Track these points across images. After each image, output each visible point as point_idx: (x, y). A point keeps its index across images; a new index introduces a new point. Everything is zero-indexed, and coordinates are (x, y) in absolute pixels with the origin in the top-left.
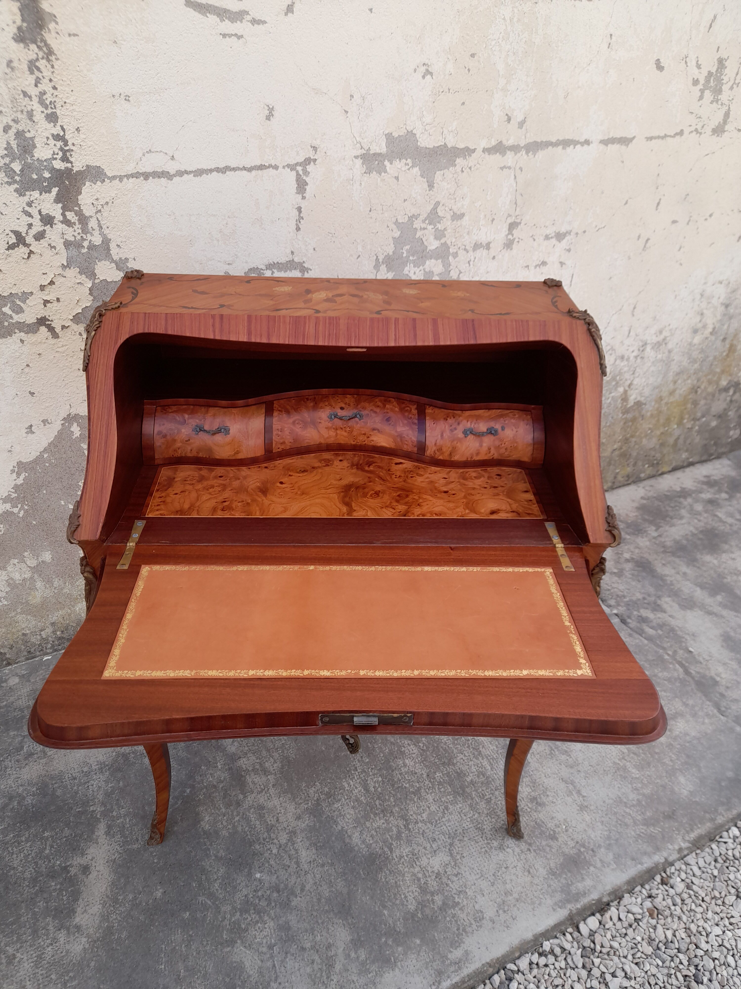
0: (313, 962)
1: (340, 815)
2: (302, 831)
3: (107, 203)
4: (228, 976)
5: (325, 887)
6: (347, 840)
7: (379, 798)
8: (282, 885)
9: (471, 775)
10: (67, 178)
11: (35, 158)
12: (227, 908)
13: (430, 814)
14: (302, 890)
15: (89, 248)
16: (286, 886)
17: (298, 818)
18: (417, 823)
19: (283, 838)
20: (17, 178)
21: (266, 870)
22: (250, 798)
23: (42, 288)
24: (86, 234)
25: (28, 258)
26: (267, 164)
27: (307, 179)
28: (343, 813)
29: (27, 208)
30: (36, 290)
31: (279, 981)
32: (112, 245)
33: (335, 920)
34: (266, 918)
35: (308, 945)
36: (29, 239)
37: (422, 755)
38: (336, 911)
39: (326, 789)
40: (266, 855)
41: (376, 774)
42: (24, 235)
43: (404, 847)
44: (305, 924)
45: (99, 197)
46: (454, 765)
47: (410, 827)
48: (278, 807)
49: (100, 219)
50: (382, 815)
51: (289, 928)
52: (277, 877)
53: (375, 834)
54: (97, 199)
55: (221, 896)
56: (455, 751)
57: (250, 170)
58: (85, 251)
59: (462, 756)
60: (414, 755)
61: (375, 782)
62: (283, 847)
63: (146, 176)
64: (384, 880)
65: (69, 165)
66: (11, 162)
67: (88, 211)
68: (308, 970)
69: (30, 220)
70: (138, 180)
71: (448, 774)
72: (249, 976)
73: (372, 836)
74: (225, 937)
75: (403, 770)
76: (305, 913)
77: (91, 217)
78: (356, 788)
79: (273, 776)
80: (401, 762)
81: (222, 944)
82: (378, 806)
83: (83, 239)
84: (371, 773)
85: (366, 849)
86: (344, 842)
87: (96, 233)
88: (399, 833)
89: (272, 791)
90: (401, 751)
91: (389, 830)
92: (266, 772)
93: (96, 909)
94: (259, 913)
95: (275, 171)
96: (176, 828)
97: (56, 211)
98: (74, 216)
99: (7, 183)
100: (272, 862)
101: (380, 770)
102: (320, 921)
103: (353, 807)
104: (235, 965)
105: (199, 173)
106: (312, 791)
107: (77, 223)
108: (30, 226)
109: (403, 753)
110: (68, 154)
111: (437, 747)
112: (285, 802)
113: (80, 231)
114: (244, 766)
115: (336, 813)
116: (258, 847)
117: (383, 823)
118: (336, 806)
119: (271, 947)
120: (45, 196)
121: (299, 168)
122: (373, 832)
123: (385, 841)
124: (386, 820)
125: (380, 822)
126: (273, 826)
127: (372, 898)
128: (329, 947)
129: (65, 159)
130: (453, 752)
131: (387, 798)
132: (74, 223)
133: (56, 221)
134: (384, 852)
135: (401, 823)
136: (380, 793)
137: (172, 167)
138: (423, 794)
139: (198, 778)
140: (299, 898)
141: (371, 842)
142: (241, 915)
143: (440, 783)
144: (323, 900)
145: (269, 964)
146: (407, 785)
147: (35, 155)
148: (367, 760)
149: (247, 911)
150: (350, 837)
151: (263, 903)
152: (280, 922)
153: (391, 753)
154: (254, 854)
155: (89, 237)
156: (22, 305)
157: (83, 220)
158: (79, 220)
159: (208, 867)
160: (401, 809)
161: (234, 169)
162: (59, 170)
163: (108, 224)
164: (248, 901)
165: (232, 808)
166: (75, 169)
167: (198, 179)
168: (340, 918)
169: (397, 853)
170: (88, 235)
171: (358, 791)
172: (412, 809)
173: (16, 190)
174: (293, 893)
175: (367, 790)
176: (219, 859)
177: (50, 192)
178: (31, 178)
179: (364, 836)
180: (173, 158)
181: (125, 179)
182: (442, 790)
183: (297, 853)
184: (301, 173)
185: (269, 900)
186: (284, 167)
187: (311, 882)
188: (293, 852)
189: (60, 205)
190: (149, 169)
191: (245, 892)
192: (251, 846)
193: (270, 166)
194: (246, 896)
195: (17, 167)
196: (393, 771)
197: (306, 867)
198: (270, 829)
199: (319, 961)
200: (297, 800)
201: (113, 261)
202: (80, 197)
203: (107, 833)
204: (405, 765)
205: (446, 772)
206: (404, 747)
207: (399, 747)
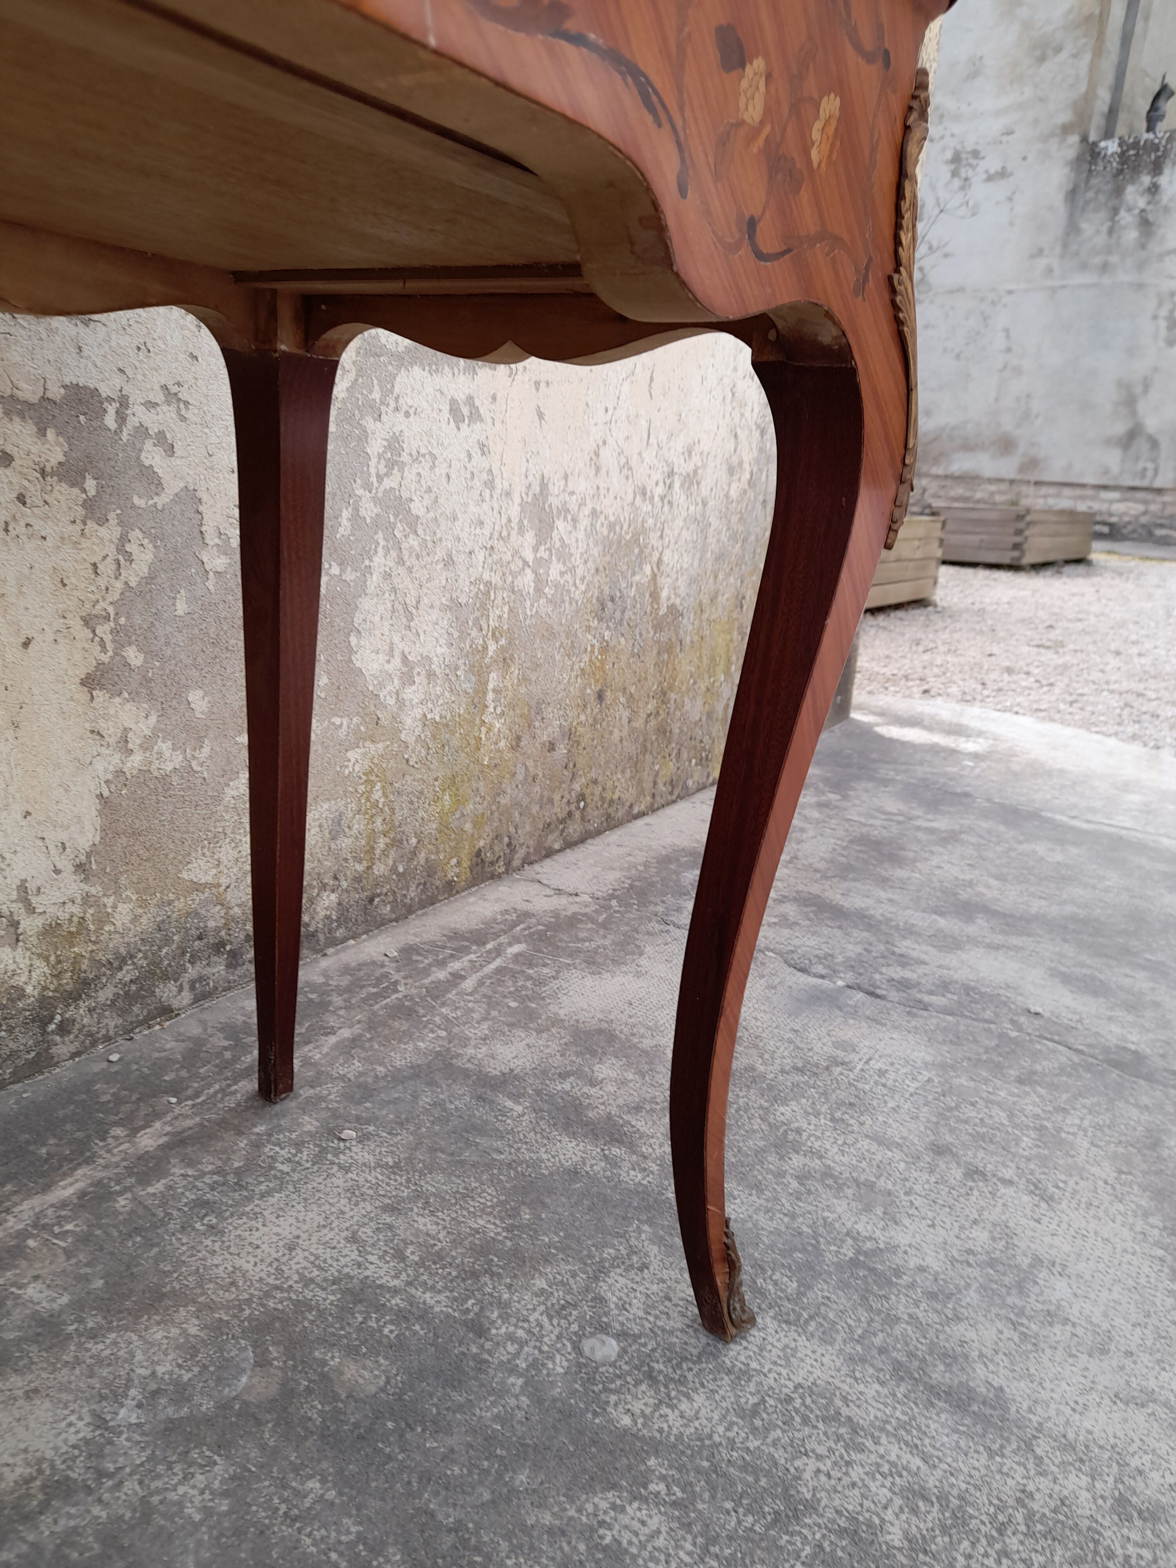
9: (889, 1515)
37: (685, 1527)
46: (811, 1506)
56: (780, 1455)
59: (811, 1464)
90: (605, 1549)
109: (614, 1554)
111: (714, 1468)
130: (775, 1464)
205: (808, 1550)
206: (602, 1524)
207: (589, 1533)
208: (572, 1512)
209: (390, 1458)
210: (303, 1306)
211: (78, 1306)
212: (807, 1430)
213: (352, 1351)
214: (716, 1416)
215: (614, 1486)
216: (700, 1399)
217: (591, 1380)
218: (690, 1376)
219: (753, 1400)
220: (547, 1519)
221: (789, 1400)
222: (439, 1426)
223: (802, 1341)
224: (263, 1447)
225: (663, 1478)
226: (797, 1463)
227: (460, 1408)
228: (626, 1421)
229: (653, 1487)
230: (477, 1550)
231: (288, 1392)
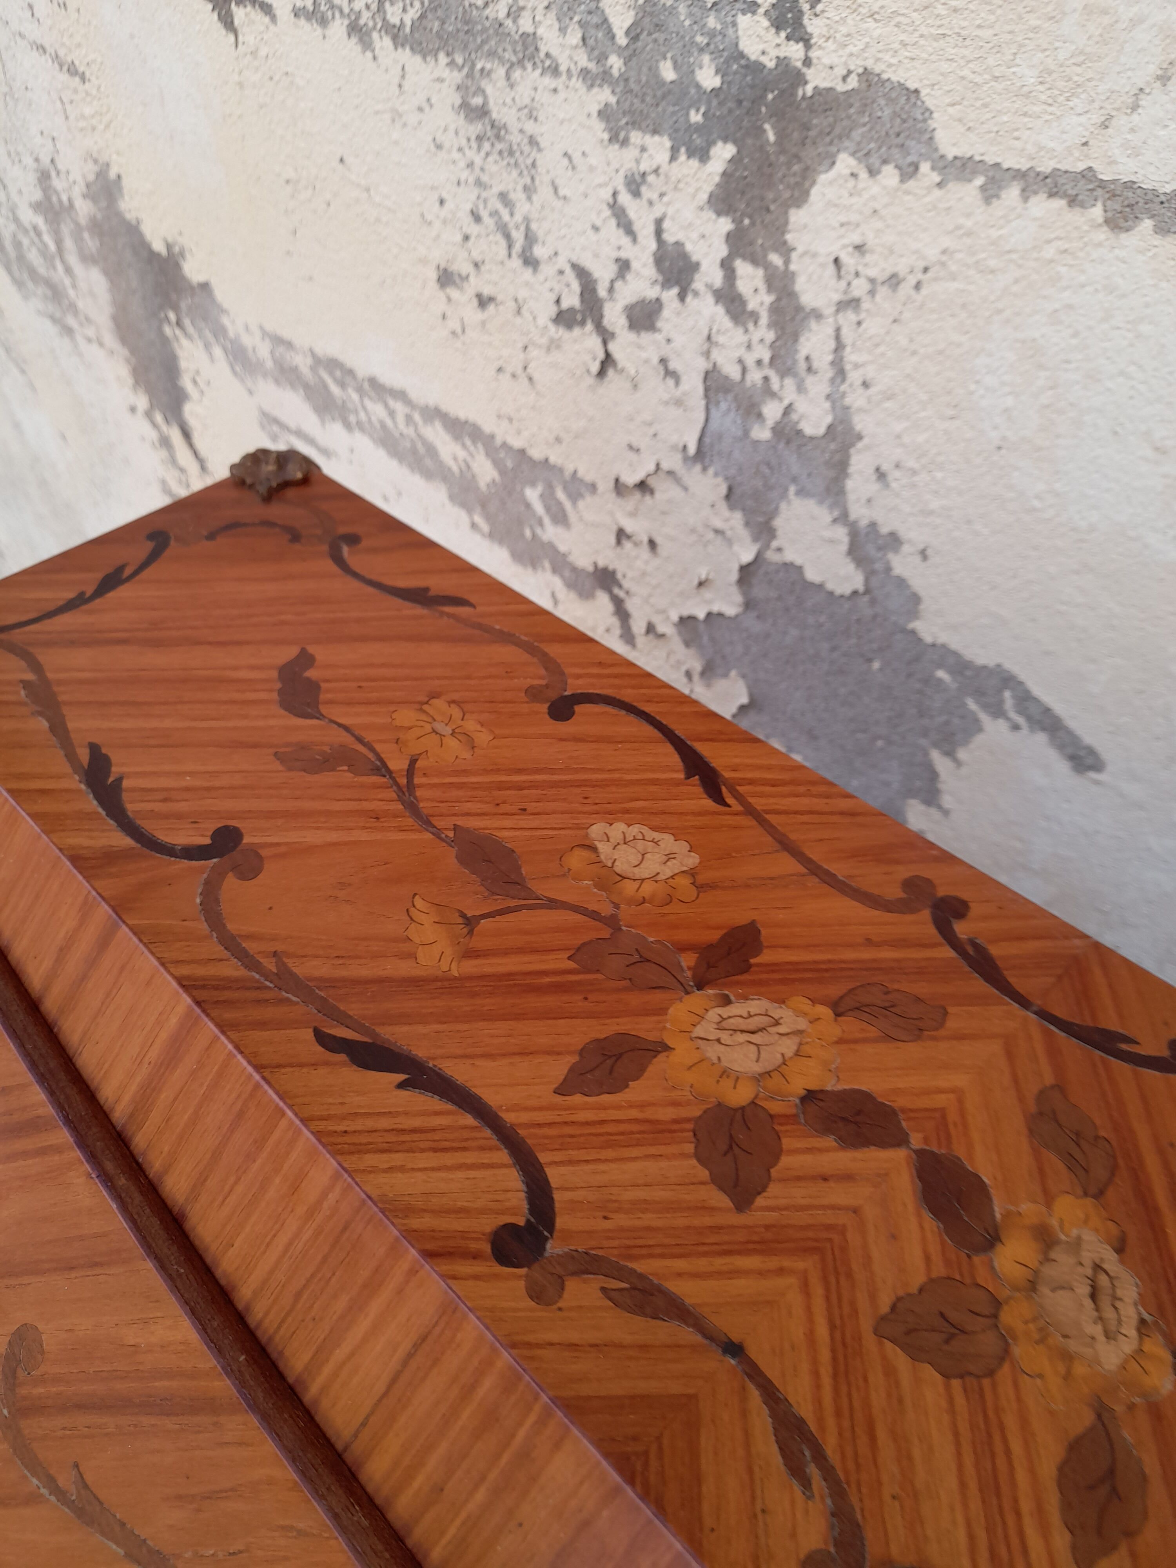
3: (894, 281)
10: (777, 115)
15: (778, 432)
20: (615, 63)
23: (619, 487)
24: (782, 375)
25: (599, 375)
29: (625, 198)
30: (605, 486)
32: (861, 463)
36: (614, 317)
42: (602, 292)
45: (871, 240)
49: (847, 335)
54: (860, 249)
58: (762, 433)
63: (1128, 205)
65: (795, 51)
67: (814, 287)
69: (629, 248)
70: (1075, 217)
77: (817, 315)
83: (768, 391)
87: (818, 386)
97: (704, 238)
98: (762, 287)
99: (584, 73)
107: (764, 320)
108: (623, 266)
113: (766, 356)
120: (687, 166)
129: (787, 16)
132: (754, 317)
133: (698, 284)
155: (789, 392)
156: (568, 505)
157: (789, 314)
158: (775, 310)
162: (756, 68)
163: (870, 372)
166: (815, 80)
170: (789, 382)
173: (604, 114)
177: (703, 155)
178: (654, 72)
181: (1012, 193)
189: (725, 225)
195: (619, 11)
201: (843, 518)
202: (797, 217)
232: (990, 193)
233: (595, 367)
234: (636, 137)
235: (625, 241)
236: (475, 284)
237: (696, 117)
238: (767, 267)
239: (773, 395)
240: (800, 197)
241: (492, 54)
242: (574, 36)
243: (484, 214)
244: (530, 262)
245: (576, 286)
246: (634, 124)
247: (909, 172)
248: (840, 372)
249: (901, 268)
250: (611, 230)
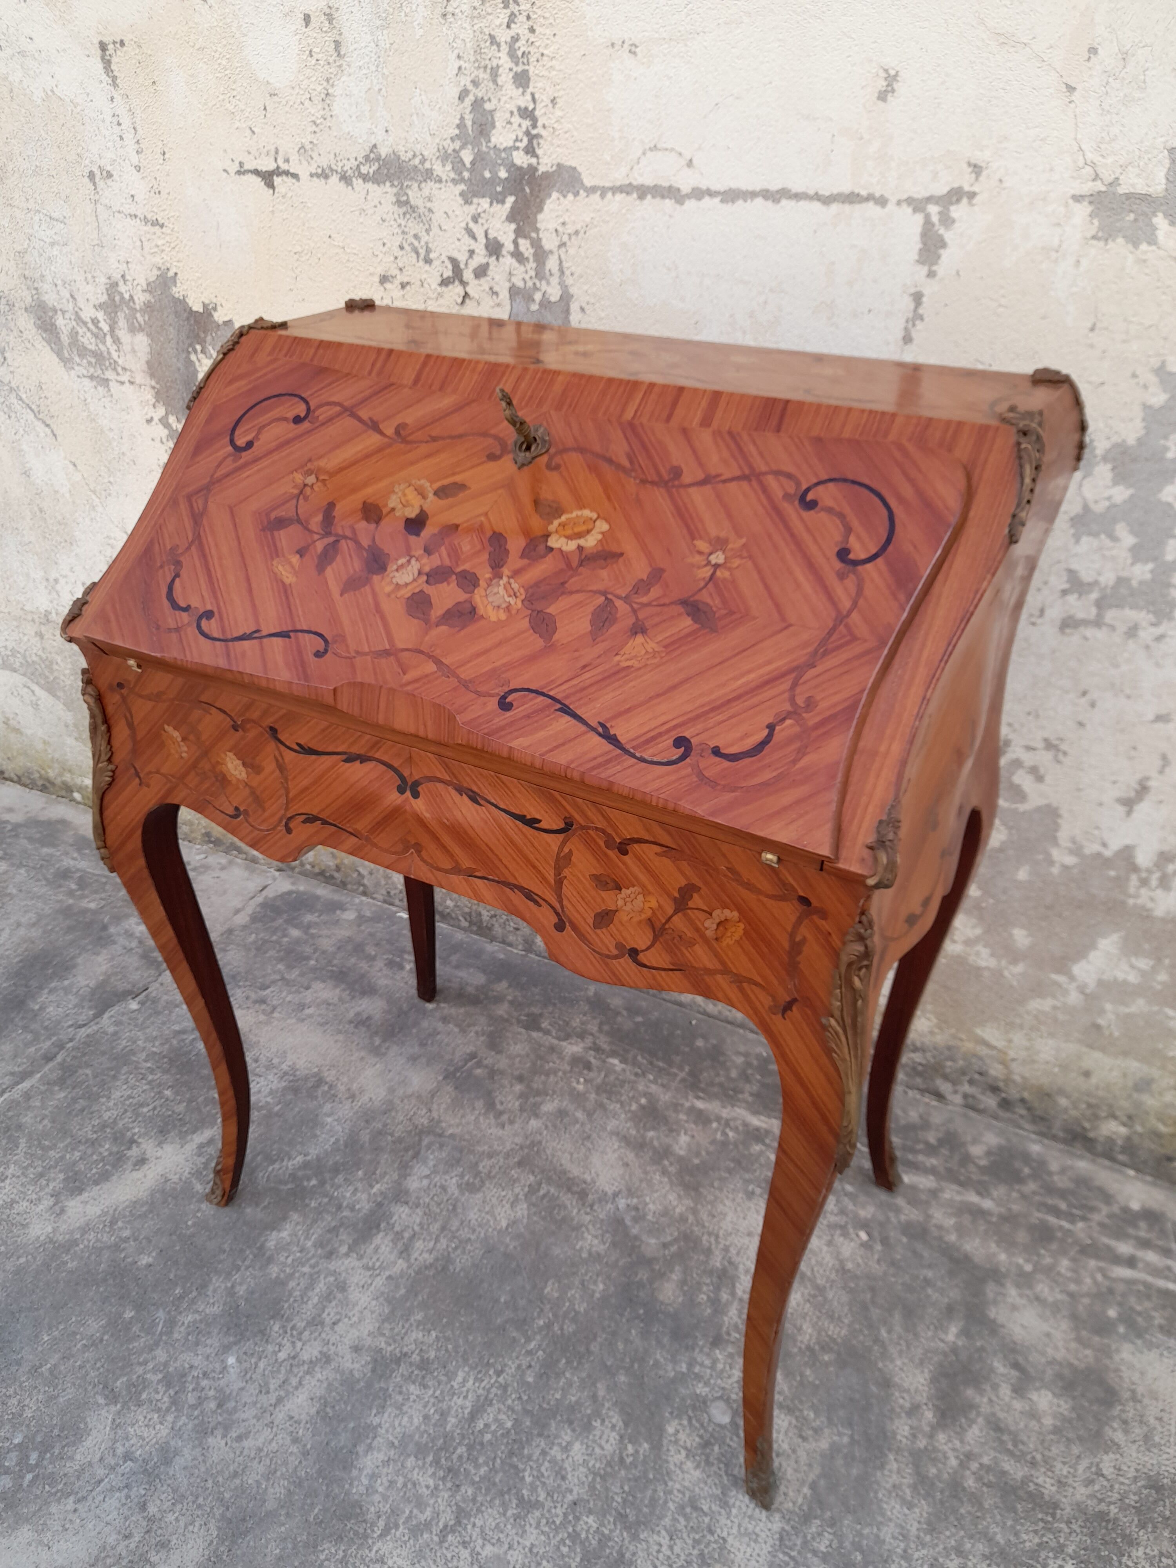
0: (126, 1537)
1: (399, 1407)
2: (337, 1370)
3: (577, 233)
4: (62, 1430)
5: (261, 1469)
6: (361, 1449)
7: (470, 1448)
8: (233, 1404)
10: (529, 183)
11: (491, 145)
12: (161, 1355)
13: (498, 1557)
14: (239, 1438)
15: (541, 304)
16: (235, 1410)
17: (356, 1349)
18: (465, 1544)
19: (311, 1352)
20: (466, 175)
21: (246, 1365)
22: (351, 1262)
24: (541, 280)
25: (463, 302)
26: (864, 193)
27: (948, 236)
28: (405, 1408)
29: (472, 225)
31: (79, 1506)
32: (574, 307)
33: (212, 1526)
34: (170, 1418)
35: (152, 1509)
36: (468, 275)
37: (609, 1464)
38: (228, 1515)
39: (432, 1354)
40: (270, 1348)
41: (513, 1411)
42: (462, 266)
43: (404, 1553)
44: (185, 1482)
45: (567, 220)
46: (635, 1537)
47: (450, 1538)
48: (357, 1308)
49: (563, 257)
50: (441, 1473)
51: (168, 1462)
52: (242, 1389)
53: (399, 1485)
54: (564, 224)
55: (176, 1336)
56: (667, 1521)
57: (827, 200)
58: (534, 307)
59: (665, 1541)
60: (598, 1450)
61: (496, 1420)
62: (295, 1362)
63: (643, 192)
64: (322, 1557)
65: (534, 161)
66: (462, 147)
67: (549, 242)
68: (112, 1539)
69: (473, 245)
70: (629, 199)
71: (604, 1540)
72: (71, 1458)
73: (392, 1483)
74: (118, 1383)
75: (556, 1452)
76: (203, 1469)
77: (551, 252)
78: (465, 1397)
79: (405, 1265)
80: (567, 1438)
81: (105, 1387)
82: (455, 1457)
83: (536, 288)
84: (509, 1402)
85: (362, 1489)
86: (355, 1446)
87: (554, 281)
88: (427, 1525)
89: (379, 1282)
90: (590, 1422)
91: (421, 1505)
92: (405, 1251)
93: (94, 1210)
94: (174, 1402)
95: (878, 209)
96: (248, 1210)
97: (505, 233)
98: (529, 247)
99: (453, 180)
100: (261, 1365)
101: (527, 1412)
102: (200, 1501)
103: (426, 1417)
104: (82, 1426)
105: (731, 196)
106: (417, 1335)
107: (531, 260)
108: (472, 252)
109: (588, 1427)
110: (535, 142)
111: (649, 1481)
112: (372, 1312)
113: (533, 273)
114: (395, 1218)
115: (400, 1398)
116: (276, 1328)
117: (427, 1487)
118: (412, 1388)
119: (128, 1456)
120: (497, 207)
121: (933, 210)
122: (400, 1481)
123: (395, 1512)
124: (436, 1488)
125: (425, 1479)
126: (322, 1323)
127: (280, 1558)
128: (163, 1545)
129: (530, 151)
130: (660, 1518)
131: (481, 1461)
132: (527, 259)
133: (504, 252)
134: (373, 1524)
135: (447, 1517)
136: (482, 1444)
137: (685, 182)
138: (532, 1519)
139: (340, 1179)
140: (223, 1443)
141: (380, 1489)
142: (159, 1381)
143: (574, 1536)
144: (237, 1481)
145: (101, 1472)
146: (528, 1479)
147: (493, 139)
148: (530, 1380)
149: (169, 1385)
150: (370, 1447)
151: (191, 1399)
152: (173, 1443)
153: (572, 1408)
154: (262, 1332)
155: (544, 286)
157: (541, 255)
158: (535, 255)
159: (211, 1288)
160: (474, 1500)
161: (797, 196)
162: (520, 169)
163: (573, 269)
164: (184, 1375)
165: (320, 1251)
166: (542, 169)
167: (728, 208)
168: (219, 1529)
169: (384, 1547)
170: (543, 282)
171: (462, 1404)
172: (489, 1518)
173: (462, 194)
174: (227, 1428)
175: (473, 1416)
176: (231, 1292)
177: (503, 202)
178: (482, 175)
179: (385, 1470)
180: (690, 163)
181: (609, 195)
182: (565, 1550)
183: (297, 1388)
184: (935, 219)
185: (201, 1401)
186: (899, 203)
187: (260, 1443)
188: (294, 1381)
189: (513, 226)
190: (648, 180)
191: (197, 1361)
192: (272, 1317)
193: (870, 198)
194: (191, 1367)
195: (467, 156)
196: (540, 1435)
197: (280, 1416)
198: (316, 1322)
199: (133, 1546)
200: (387, 1325)
202: (540, 217)
203: (201, 1146)
204: (566, 1449)
205: (607, 1532)
206: (603, 1421)
207: (597, 1414)
208: (607, 1405)
209: (622, 1315)
210: (708, 1252)
211: (680, 1159)
212: (690, 1542)
213: (683, 1282)
214: (686, 1484)
215: (626, 1425)
216: (697, 1474)
217: (694, 1408)
218: (714, 1468)
219: (705, 1508)
220: (601, 1393)
221: (712, 1532)
222: (645, 1334)
223: (767, 1548)
224: (617, 1261)
225: (637, 1452)
226: (663, 1533)
227: (659, 1342)
228: (670, 1430)
229: (630, 1447)
230: (579, 1363)
231: (649, 1262)
232: (603, 196)
233: (460, 300)
234: (475, 200)
235: (472, 242)
236: (401, 278)
237: (499, 189)
238: (531, 238)
239: (538, 289)
240: (540, 209)
241: (412, 179)
242: (449, 167)
243: (406, 245)
244: (428, 261)
245: (450, 267)
246: (475, 196)
247: (576, 194)
248: (562, 272)
249: (579, 227)
250: (467, 240)
